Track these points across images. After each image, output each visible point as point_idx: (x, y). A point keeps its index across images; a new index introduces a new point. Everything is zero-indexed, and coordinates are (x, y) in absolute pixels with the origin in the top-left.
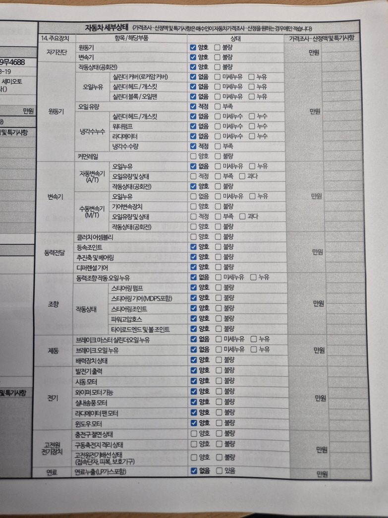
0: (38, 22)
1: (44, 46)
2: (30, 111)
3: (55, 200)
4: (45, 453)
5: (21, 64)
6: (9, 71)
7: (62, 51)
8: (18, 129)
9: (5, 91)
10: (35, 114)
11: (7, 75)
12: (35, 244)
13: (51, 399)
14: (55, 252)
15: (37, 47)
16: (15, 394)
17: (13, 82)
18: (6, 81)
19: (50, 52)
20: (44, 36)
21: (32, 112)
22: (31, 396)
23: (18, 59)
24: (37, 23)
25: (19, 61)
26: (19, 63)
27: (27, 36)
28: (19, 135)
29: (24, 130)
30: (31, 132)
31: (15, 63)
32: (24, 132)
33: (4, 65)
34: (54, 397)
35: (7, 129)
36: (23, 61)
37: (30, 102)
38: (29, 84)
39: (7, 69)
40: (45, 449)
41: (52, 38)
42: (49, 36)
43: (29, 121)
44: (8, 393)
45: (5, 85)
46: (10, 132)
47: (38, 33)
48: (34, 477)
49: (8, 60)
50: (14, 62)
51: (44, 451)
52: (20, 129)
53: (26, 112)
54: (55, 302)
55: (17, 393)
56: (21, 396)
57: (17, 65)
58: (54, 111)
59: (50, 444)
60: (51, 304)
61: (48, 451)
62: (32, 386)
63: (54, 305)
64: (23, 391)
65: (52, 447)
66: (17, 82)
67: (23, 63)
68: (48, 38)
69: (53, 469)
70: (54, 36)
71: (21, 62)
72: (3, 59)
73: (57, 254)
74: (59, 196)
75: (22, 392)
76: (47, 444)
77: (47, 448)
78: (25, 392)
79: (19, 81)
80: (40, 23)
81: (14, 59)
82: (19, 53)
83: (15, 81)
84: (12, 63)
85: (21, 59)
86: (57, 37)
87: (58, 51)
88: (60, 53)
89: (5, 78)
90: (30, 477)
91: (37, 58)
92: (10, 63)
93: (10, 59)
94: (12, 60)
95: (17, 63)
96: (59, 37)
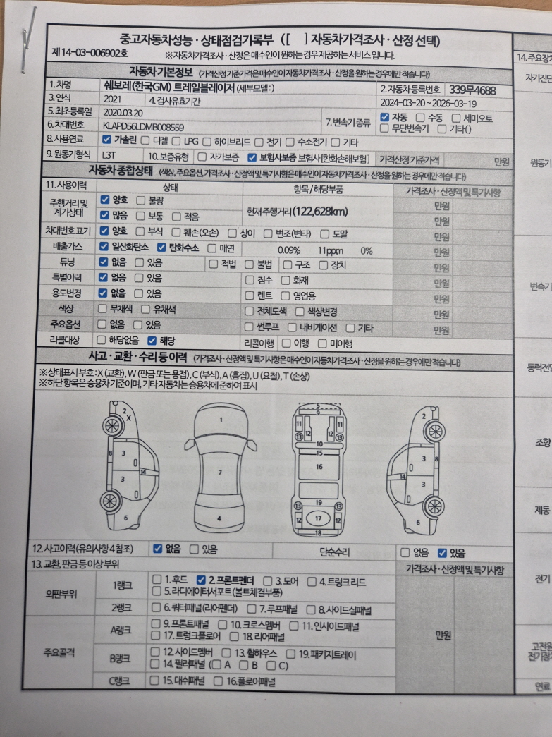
0: (513, 33)
1: (522, 69)
2: (505, 161)
3: (540, 291)
4: (532, 658)
5: (491, 93)
6: (474, 103)
7: (547, 76)
8: (488, 188)
9: (468, 132)
10: (511, 167)
11: (471, 108)
12: (513, 355)
13: (540, 581)
14: (543, 366)
15: (513, 70)
16: (488, 572)
17: (479, 120)
18: (470, 118)
19: (530, 77)
20: (522, 54)
21: (507, 163)
22: (512, 575)
23: (486, 86)
24: (511, 35)
25: (488, 89)
26: (488, 92)
27: (497, 53)
28: (488, 196)
29: (496, 190)
30: (505, 192)
31: (483, 92)
32: (496, 193)
33: (467, 93)
34: (544, 578)
35: (472, 188)
36: (493, 89)
37: (504, 149)
38: (502, 123)
39: (472, 100)
40: (533, 652)
41: (532, 57)
42: (527, 55)
43: (502, 177)
44: (478, 569)
45: (469, 124)
46: (475, 192)
47: (513, 51)
48: (517, 692)
49: (473, 86)
50: (481, 90)
51: (531, 655)
52: (490, 188)
53: (499, 164)
54: (546, 440)
55: (491, 570)
56: (497, 575)
57: (485, 95)
58: (538, 163)
59: (540, 645)
60: (540, 443)
61: (536, 655)
62: (512, 561)
63: (544, 444)
64: (499, 567)
65: (543, 649)
66: (485, 120)
67: (493, 93)
68: (527, 57)
69: (544, 681)
70: (535, 54)
71: (490, 91)
72: (466, 85)
73: (546, 370)
74: (546, 286)
75: (499, 570)
76: (536, 645)
77: (537, 651)
78: (503, 569)
79: (489, 119)
80: (515, 35)
81: (480, 86)
82: (488, 78)
83: (482, 117)
84: (478, 92)
85: (491, 86)
86: (539, 57)
87: (541, 77)
88: (544, 80)
89: (468, 113)
90: (512, 692)
91: (513, 85)
92: (475, 91)
93: (475, 86)
94: (478, 87)
95: (485, 92)
96: (543, 57)
